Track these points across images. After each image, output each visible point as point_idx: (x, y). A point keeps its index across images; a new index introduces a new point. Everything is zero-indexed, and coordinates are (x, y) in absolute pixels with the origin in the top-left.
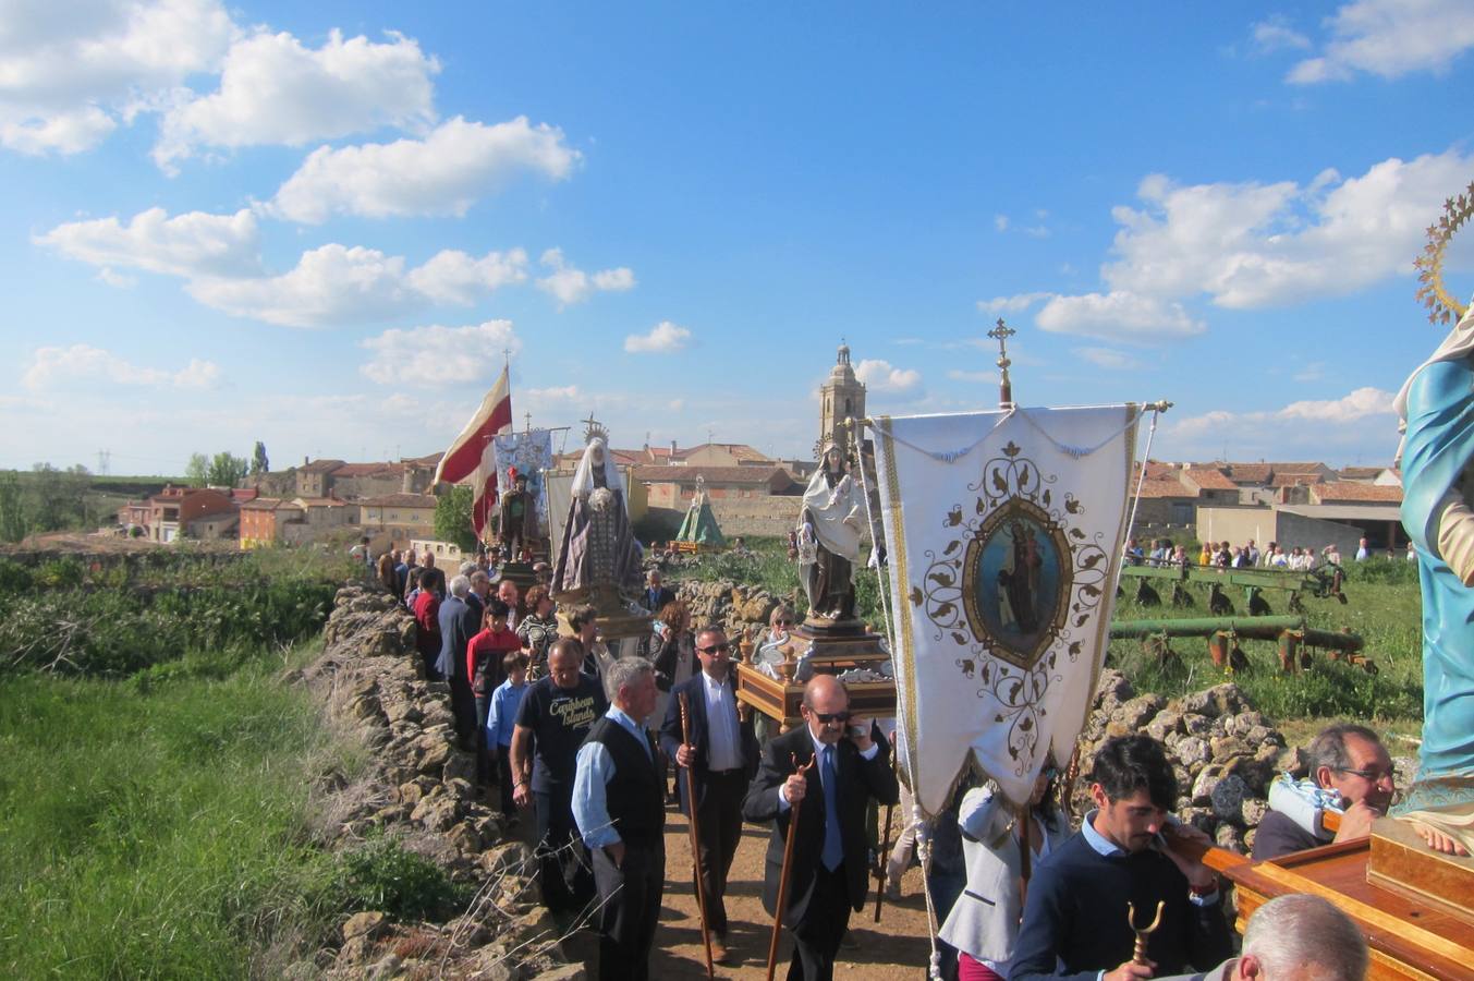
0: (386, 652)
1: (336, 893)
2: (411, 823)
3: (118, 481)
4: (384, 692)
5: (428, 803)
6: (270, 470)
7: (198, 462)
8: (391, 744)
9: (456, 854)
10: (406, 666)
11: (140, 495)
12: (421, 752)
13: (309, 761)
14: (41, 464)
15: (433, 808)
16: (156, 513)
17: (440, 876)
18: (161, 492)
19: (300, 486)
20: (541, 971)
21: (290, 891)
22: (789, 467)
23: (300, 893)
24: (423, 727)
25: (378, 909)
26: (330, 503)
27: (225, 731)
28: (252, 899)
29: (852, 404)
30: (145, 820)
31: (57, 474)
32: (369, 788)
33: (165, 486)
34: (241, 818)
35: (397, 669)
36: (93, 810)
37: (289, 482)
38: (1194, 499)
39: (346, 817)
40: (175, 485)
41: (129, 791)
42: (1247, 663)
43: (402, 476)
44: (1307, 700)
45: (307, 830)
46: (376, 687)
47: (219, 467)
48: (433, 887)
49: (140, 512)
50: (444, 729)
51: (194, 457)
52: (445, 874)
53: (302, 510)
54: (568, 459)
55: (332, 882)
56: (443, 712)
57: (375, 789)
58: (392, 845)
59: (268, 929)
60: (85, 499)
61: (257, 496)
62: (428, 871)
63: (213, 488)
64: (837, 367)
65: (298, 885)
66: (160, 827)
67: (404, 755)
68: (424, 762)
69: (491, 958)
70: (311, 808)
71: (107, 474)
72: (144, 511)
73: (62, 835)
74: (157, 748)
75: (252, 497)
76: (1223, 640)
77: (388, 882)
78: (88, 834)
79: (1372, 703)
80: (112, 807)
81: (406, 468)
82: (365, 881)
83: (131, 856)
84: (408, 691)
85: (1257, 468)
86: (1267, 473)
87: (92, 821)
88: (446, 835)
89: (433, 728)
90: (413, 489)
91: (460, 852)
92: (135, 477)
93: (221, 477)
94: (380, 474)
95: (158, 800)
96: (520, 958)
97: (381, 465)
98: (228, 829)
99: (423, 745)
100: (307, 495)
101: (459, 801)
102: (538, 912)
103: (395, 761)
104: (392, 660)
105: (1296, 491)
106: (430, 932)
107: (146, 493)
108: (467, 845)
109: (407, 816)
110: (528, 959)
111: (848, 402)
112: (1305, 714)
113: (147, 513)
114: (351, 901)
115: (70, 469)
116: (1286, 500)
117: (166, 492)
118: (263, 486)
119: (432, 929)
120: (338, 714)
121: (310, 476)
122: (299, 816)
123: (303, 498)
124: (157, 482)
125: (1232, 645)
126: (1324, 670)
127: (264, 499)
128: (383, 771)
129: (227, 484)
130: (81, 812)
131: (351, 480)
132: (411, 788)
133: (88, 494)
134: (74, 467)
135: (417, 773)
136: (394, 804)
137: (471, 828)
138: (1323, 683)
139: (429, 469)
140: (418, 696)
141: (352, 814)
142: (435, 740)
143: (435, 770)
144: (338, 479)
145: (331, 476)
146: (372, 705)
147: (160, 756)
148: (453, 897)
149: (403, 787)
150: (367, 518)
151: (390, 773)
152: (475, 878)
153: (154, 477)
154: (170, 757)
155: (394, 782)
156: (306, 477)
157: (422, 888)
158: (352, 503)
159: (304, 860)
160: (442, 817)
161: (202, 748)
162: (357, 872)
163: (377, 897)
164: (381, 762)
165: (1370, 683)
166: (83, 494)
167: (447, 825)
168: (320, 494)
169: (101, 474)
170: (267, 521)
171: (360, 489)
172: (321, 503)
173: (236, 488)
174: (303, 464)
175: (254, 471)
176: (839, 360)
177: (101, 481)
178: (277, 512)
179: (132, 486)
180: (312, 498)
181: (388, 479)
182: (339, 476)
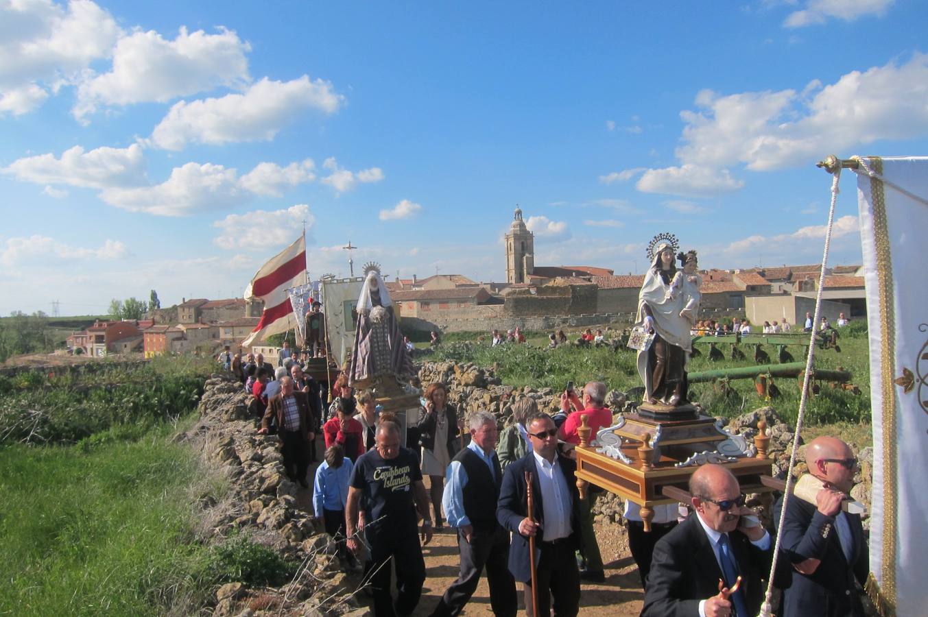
0: (238, 418)
1: (211, 572)
2: (258, 526)
3: (65, 320)
4: (238, 444)
5: (268, 512)
6: (161, 308)
7: (116, 305)
8: (243, 476)
9: (286, 543)
10: (251, 426)
11: (80, 328)
12: (262, 480)
13: (191, 490)
14: (16, 312)
15: (270, 515)
16: (90, 339)
17: (276, 557)
18: (93, 325)
19: (180, 316)
20: (343, 613)
21: (181, 574)
22: (489, 286)
23: (188, 573)
24: (263, 465)
25: (238, 580)
26: (200, 326)
27: (138, 474)
28: (157, 579)
29: (525, 245)
30: (89, 533)
31: (26, 317)
32: (230, 505)
33: (95, 321)
34: (149, 528)
35: (246, 429)
36: (56, 529)
37: (173, 315)
38: (743, 292)
39: (215, 524)
40: (101, 320)
41: (78, 516)
42: (779, 393)
43: (244, 306)
44: (818, 414)
45: (192, 533)
46: (232, 441)
48: (272, 565)
49: (80, 339)
50: (276, 465)
51: (113, 302)
52: (279, 556)
53: (183, 332)
55: (208, 565)
56: (275, 454)
57: (234, 505)
58: (245, 540)
59: (168, 598)
60: (45, 332)
61: (154, 324)
62: (268, 555)
63: (125, 321)
64: (514, 222)
65: (187, 568)
66: (99, 536)
67: (252, 483)
68: (264, 486)
69: (311, 607)
70: (194, 520)
71: (58, 316)
72: (82, 338)
73: (37, 546)
74: (95, 487)
75: (150, 325)
76: (764, 380)
77: (244, 563)
78: (54, 544)
79: (859, 413)
80: (68, 526)
81: (247, 302)
82: (229, 563)
83: (81, 557)
84: (252, 442)
85: (781, 270)
86: (788, 273)
87: (56, 536)
88: (280, 531)
89: (269, 464)
90: (252, 315)
91: (289, 542)
92: (76, 317)
93: (130, 313)
94: (231, 306)
95: (97, 520)
96: (330, 606)
97: (232, 300)
98: (142, 536)
99: (263, 476)
100: (186, 322)
101: (287, 509)
102: (339, 577)
103: (246, 487)
104: (242, 423)
105: (806, 283)
106: (271, 593)
107: (83, 326)
108: (293, 537)
109: (254, 521)
110: (334, 606)
111: (523, 243)
112: (817, 423)
113: (85, 339)
114: (221, 577)
115: (34, 314)
116: (800, 289)
117: (96, 325)
118: (157, 318)
119: (273, 591)
120: (209, 459)
121: (186, 310)
122: (186, 525)
123: (182, 324)
124: (89, 319)
125: (769, 382)
126: (828, 395)
127: (158, 326)
128: (238, 493)
129: (133, 318)
130: (48, 531)
131: (212, 311)
132: (257, 502)
133: (47, 329)
134: (37, 313)
135: (260, 494)
136: (246, 514)
137: (295, 526)
138: (827, 403)
139: (261, 301)
140: (259, 445)
141: (220, 522)
142: (271, 473)
143: (271, 491)
144: (204, 311)
145: (200, 309)
146: (230, 453)
147: (98, 492)
148: (286, 570)
149: (252, 503)
150: (224, 335)
151: (243, 494)
152: (299, 557)
153: (88, 316)
154: (104, 493)
155: (246, 500)
156: (184, 310)
157: (265, 566)
158: (214, 325)
159: (191, 552)
160: (276, 520)
161: (124, 485)
162: (224, 558)
163: (237, 573)
164: (237, 488)
165: (857, 401)
166: (43, 329)
167: (280, 525)
168: (193, 321)
169: (54, 316)
170: (161, 340)
171: (218, 316)
172: (194, 326)
173: (140, 320)
174: (181, 302)
175: (151, 309)
176: (515, 218)
177: (54, 320)
178: (166, 334)
179: (74, 322)
180: (188, 324)
181: (236, 309)
182: (204, 309)
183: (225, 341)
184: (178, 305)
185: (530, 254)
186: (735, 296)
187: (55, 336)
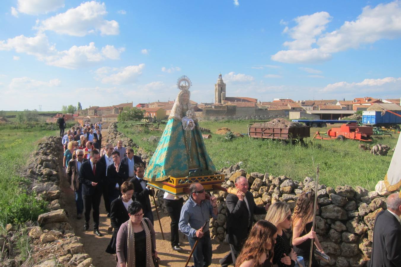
3: (45, 113)
6: (82, 109)
7: (64, 108)
14: (26, 110)
16: (55, 121)
18: (56, 115)
19: (89, 113)
22: (204, 104)
26: (95, 117)
29: (222, 88)
31: (30, 111)
37: (86, 112)
38: (290, 110)
40: (59, 113)
43: (112, 110)
47: (70, 109)
49: (51, 120)
51: (63, 106)
53: (89, 119)
54: (150, 104)
60: (37, 118)
61: (79, 116)
63: (68, 114)
64: (219, 79)
71: (41, 111)
72: (52, 120)
75: (77, 116)
81: (113, 108)
85: (311, 102)
86: (313, 103)
90: (115, 113)
92: (49, 112)
93: (70, 111)
94: (107, 109)
97: (109, 107)
100: (91, 115)
105: (316, 107)
107: (52, 116)
111: (221, 88)
113: (53, 120)
115: (33, 110)
116: (314, 110)
117: (57, 115)
118: (80, 113)
121: (91, 111)
123: (89, 116)
124: (56, 113)
127: (80, 116)
129: (71, 113)
131: (100, 111)
133: (38, 116)
139: (118, 108)
144: (98, 111)
145: (96, 110)
150: (104, 120)
153: (53, 111)
158: (101, 116)
166: (36, 116)
168: (93, 115)
170: (81, 122)
171: (103, 113)
172: (93, 117)
173: (74, 113)
174: (89, 107)
175: (78, 109)
176: (219, 78)
177: (41, 113)
178: (83, 119)
179: (48, 114)
180: (92, 116)
181: (109, 110)
182: (98, 110)
183: (104, 122)
184: (88, 108)
185: (224, 92)
186: (286, 111)
187: (41, 119)
